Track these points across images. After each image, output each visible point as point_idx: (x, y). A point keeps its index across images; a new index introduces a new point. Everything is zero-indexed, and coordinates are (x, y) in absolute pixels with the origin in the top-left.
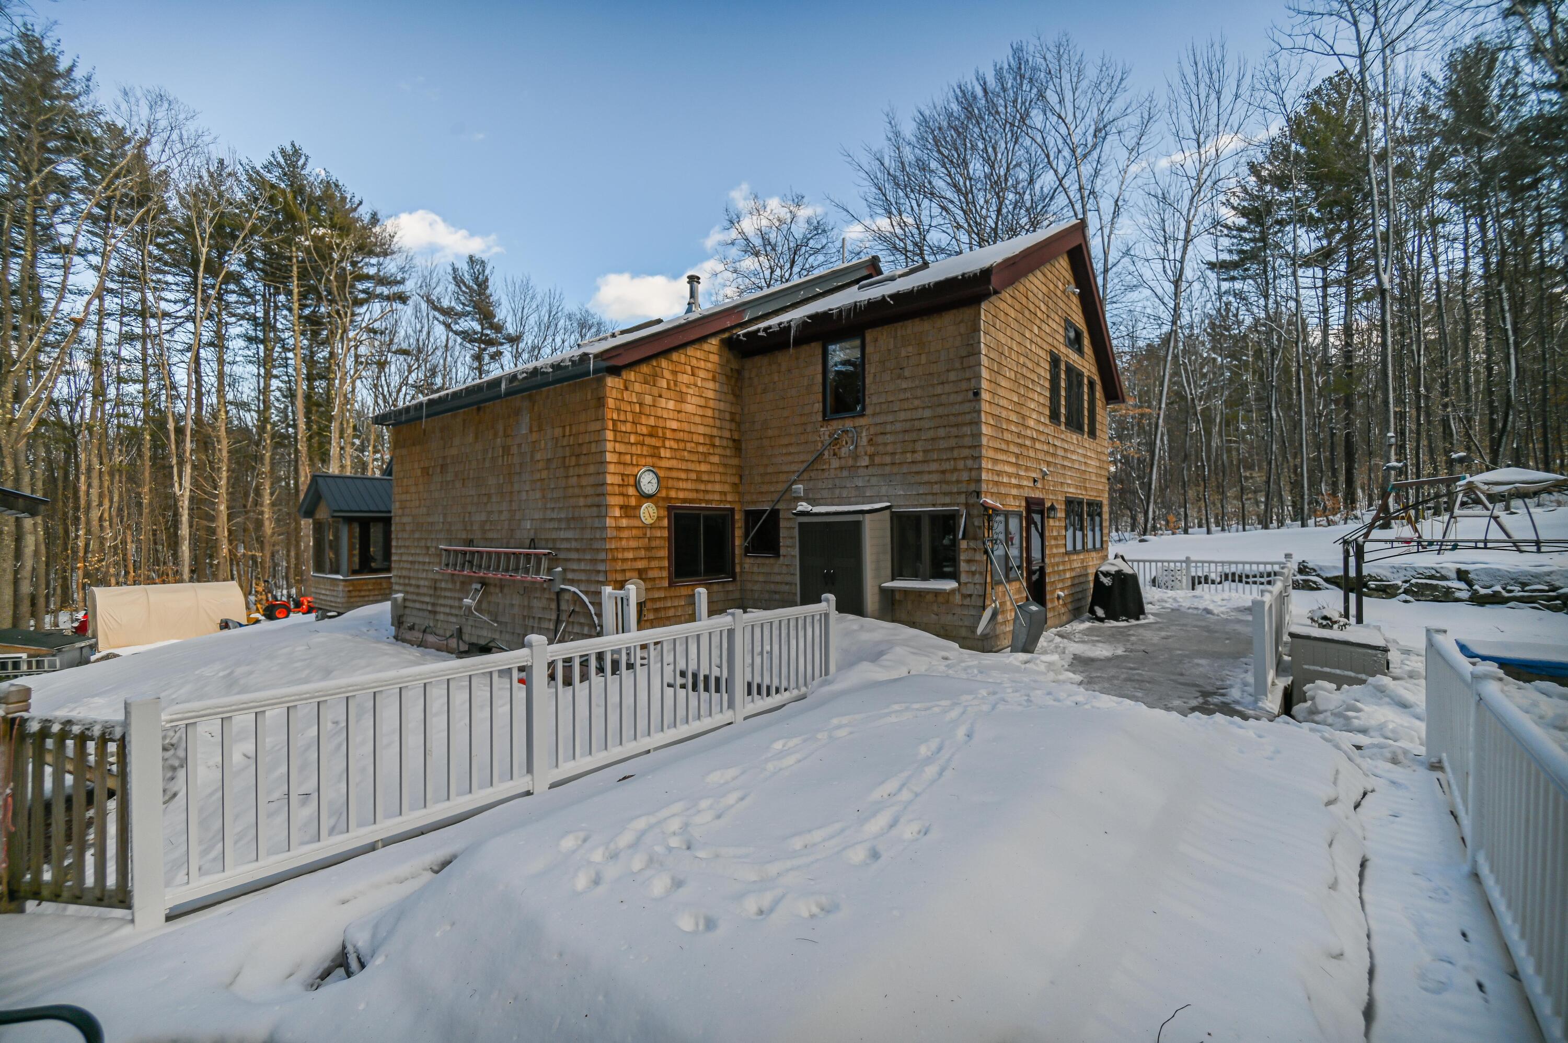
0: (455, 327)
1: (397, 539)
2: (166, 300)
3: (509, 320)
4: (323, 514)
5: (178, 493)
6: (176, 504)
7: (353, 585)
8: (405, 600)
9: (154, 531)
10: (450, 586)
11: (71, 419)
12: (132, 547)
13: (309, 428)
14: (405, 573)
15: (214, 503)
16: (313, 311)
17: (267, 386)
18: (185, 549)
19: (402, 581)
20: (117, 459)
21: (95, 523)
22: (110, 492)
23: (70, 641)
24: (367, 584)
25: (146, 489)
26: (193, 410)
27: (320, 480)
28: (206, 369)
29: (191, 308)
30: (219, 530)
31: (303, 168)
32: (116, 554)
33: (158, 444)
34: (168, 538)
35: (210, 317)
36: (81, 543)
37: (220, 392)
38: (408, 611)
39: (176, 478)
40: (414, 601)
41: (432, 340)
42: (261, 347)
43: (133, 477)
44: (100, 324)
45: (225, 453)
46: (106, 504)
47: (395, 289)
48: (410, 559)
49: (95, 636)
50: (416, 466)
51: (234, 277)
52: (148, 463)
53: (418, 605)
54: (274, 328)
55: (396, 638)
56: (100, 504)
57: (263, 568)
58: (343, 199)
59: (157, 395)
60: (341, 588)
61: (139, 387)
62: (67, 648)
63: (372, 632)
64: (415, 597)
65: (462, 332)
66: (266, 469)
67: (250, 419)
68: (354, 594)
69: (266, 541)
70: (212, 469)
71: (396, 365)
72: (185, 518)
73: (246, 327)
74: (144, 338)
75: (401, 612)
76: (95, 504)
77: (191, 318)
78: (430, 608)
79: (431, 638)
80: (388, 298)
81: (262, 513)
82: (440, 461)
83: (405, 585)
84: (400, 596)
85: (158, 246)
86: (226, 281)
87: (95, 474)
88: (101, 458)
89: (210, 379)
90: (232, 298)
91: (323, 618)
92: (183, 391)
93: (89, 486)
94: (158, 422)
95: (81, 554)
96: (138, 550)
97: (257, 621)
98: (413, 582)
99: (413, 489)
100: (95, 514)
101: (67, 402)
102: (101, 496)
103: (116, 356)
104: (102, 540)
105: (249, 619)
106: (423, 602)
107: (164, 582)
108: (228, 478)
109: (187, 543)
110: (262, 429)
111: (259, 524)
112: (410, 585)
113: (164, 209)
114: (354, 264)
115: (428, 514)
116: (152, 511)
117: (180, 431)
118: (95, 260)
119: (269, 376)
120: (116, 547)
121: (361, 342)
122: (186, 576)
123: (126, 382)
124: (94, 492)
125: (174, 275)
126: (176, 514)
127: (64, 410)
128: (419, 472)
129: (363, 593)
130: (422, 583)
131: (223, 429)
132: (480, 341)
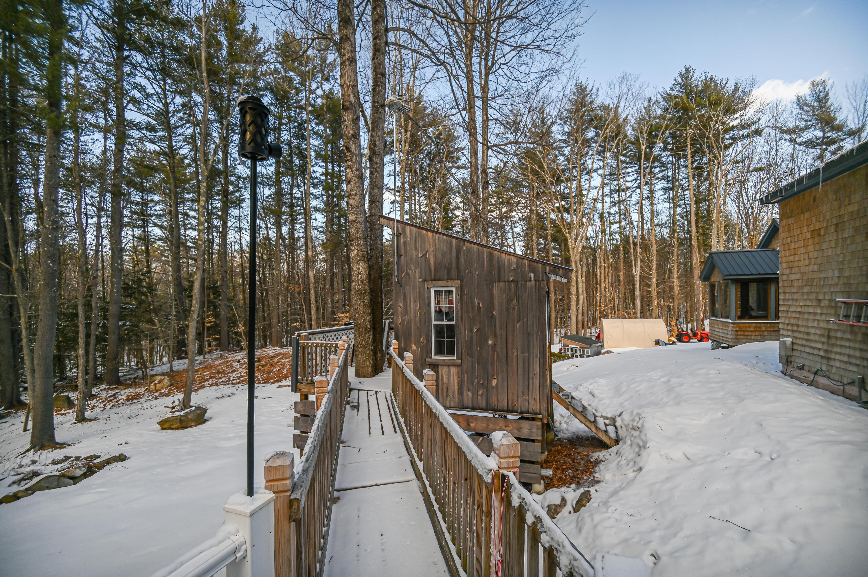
0: (798, 141)
1: (785, 293)
2: (629, 182)
3: (850, 118)
4: (716, 278)
5: (635, 274)
6: (634, 280)
7: (740, 327)
8: (793, 343)
9: (625, 293)
10: (848, 336)
11: (594, 245)
12: (616, 300)
13: (698, 232)
14: (792, 321)
15: (650, 278)
16: (699, 164)
17: (675, 212)
18: (638, 301)
19: (790, 328)
20: (611, 260)
21: (603, 290)
22: (608, 276)
23: (594, 342)
24: (750, 327)
25: (622, 273)
26: (640, 233)
27: (714, 255)
28: (645, 209)
29: (638, 182)
30: (653, 292)
31: (691, 78)
32: (611, 304)
33: (627, 251)
34: (631, 296)
35: (646, 184)
36: (598, 299)
37: (652, 220)
38: (795, 353)
39: (634, 266)
40: (804, 346)
41: (779, 155)
42: (671, 192)
43: (616, 269)
44: (603, 200)
45: (655, 252)
46: (607, 282)
47: (753, 128)
48: (799, 310)
49: (603, 342)
50: (805, 230)
51: (657, 159)
52: (622, 261)
53: (807, 350)
54: (678, 180)
55: (784, 373)
56: (605, 281)
57: (674, 312)
58: (716, 85)
59: (625, 228)
60: (730, 328)
61: (618, 225)
62: (593, 346)
63: (761, 364)
64: (804, 342)
65: (806, 142)
66: (675, 258)
67: (665, 232)
68: (740, 333)
69: (675, 298)
70: (649, 260)
71: (754, 178)
72: (638, 286)
73: (663, 184)
74: (619, 202)
75: (789, 353)
76: (603, 281)
77: (639, 187)
78: (822, 353)
79: (822, 380)
80: (748, 136)
81: (673, 282)
82: (835, 221)
83: (793, 331)
84: (788, 340)
85: (624, 155)
86: (653, 162)
87: (603, 268)
88: (604, 260)
89: (647, 215)
90: (657, 170)
91: (717, 348)
92: (635, 224)
93: (601, 273)
94: (626, 240)
95: (598, 303)
96: (619, 301)
97: (674, 343)
98: (803, 329)
99: (802, 251)
100: (603, 285)
101: (593, 237)
102: (605, 277)
103: (609, 213)
104: (605, 297)
105: (669, 341)
106: (814, 348)
107: (629, 318)
108: (657, 264)
109: (639, 298)
110: (671, 237)
111: (671, 288)
112: (799, 332)
113: (626, 136)
114: (723, 124)
115: (819, 271)
116: (624, 283)
117: (635, 244)
118: (600, 172)
119: (675, 206)
120: (610, 300)
121: (729, 171)
122: (639, 315)
123: (613, 224)
124: (602, 276)
125: (631, 167)
126: (634, 284)
127: (592, 241)
128: (809, 235)
129: (747, 333)
130: (812, 331)
131: (654, 239)
132: (823, 143)
